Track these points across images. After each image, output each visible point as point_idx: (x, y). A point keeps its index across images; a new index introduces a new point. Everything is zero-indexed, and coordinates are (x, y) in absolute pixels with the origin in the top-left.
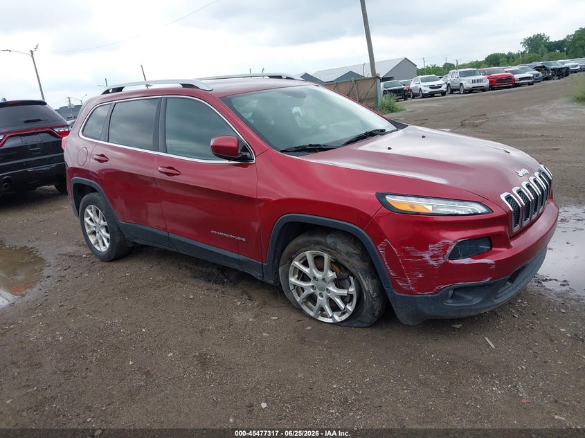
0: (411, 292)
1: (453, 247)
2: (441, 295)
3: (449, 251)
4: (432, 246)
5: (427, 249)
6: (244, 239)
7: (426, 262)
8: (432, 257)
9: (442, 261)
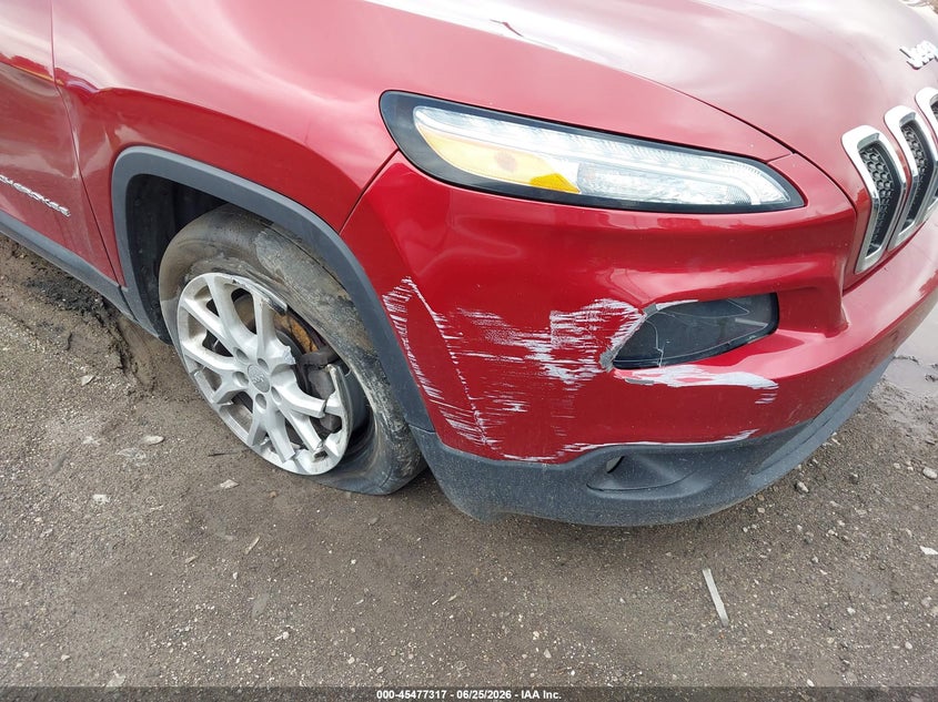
0: (485, 451)
1: (633, 327)
2: (579, 467)
3: (617, 341)
4: (561, 317)
5: (541, 325)
6: (64, 210)
7: (535, 367)
8: (557, 354)
9: (590, 369)
